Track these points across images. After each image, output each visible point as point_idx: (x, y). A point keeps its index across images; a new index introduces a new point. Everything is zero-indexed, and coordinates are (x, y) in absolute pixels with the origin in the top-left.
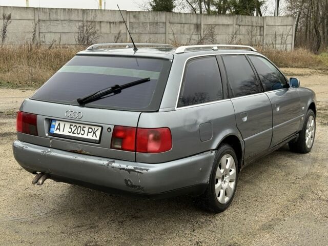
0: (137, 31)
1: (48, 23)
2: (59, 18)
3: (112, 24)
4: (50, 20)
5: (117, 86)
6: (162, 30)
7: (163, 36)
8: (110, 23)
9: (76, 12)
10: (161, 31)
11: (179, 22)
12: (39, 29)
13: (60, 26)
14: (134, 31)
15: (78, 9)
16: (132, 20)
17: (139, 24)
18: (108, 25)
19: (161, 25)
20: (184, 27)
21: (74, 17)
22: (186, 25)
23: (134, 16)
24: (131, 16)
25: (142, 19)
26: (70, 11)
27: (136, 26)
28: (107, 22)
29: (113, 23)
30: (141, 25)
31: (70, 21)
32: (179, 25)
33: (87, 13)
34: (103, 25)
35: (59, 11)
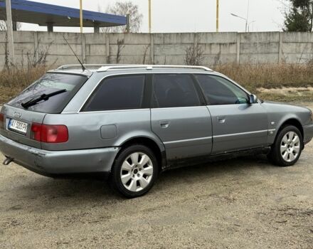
0: (248, 51)
1: (162, 47)
2: (172, 42)
3: (222, 46)
4: (164, 44)
5: (44, 95)
6: (275, 50)
7: (276, 56)
8: (220, 44)
9: (188, 36)
10: (273, 51)
11: (294, 40)
12: (154, 52)
13: (172, 49)
14: (244, 52)
15: (190, 33)
16: (243, 41)
17: (250, 44)
18: (218, 46)
19: (274, 45)
20: (300, 46)
21: (186, 40)
22: (302, 44)
23: (245, 37)
24: (242, 37)
25: (253, 39)
26: (182, 34)
27: (247, 46)
28: (217, 44)
29: (224, 44)
30: (252, 45)
31: (182, 44)
32: (295, 45)
33: (199, 36)
34: (213, 46)
35: (172, 35)
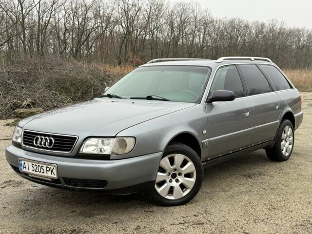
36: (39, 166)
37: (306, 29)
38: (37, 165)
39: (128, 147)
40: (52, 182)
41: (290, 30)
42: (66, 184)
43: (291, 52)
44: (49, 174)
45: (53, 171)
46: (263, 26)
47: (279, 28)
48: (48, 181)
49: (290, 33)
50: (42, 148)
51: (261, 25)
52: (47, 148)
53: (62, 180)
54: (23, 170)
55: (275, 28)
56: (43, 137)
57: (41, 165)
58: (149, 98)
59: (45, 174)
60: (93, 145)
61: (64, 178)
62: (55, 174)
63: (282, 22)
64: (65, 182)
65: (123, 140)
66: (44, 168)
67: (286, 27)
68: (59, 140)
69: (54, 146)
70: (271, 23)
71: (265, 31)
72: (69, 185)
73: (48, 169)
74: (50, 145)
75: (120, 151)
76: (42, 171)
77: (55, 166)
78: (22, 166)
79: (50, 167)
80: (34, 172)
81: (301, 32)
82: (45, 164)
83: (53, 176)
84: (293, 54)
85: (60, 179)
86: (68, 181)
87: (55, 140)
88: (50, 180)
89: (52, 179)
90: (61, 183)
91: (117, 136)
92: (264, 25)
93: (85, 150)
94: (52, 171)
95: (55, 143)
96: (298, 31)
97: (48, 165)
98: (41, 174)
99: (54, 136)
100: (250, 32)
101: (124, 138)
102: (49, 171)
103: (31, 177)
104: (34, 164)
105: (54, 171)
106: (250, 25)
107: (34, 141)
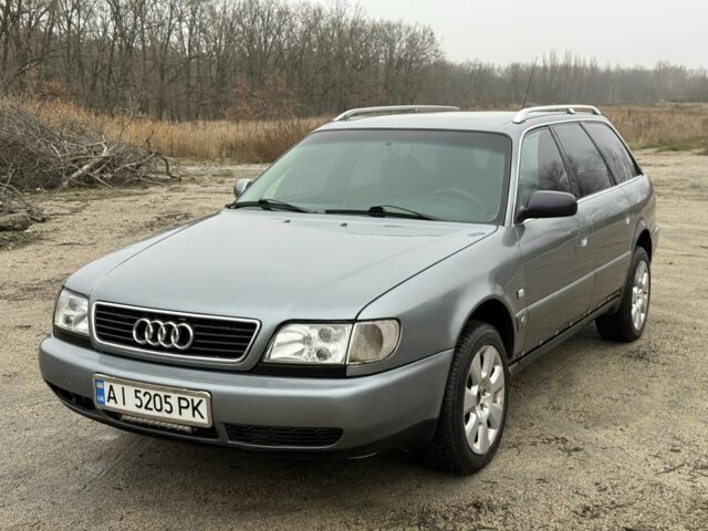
36: (156, 395)
37: (405, 23)
38: (153, 393)
39: (385, 345)
40: (194, 434)
41: (374, 26)
42: (231, 439)
43: (377, 72)
44: (187, 415)
45: (199, 408)
46: (318, 14)
47: (351, 19)
48: (181, 432)
49: (373, 31)
50: (160, 348)
51: (315, 11)
52: (174, 350)
53: (222, 430)
54: (107, 404)
55: (344, 18)
56: (161, 323)
57: (162, 394)
58: (377, 212)
59: (175, 415)
60: (295, 342)
61: (226, 425)
62: (205, 415)
63: (357, 6)
64: (229, 434)
65: (375, 326)
66: (174, 400)
67: (365, 18)
68: (207, 330)
69: (194, 344)
70: (335, 7)
71: (323, 23)
72: (237, 440)
73: (184, 403)
74: (181, 342)
75: (370, 355)
76: (167, 407)
77: (205, 396)
78: (103, 394)
79: (189, 398)
80: (143, 411)
81: (395, 31)
82: (175, 392)
83: (197, 419)
84: (382, 79)
85: (217, 429)
86: (237, 430)
87: (195, 330)
88: (187, 428)
89: (192, 427)
90: (216, 436)
91: (359, 318)
92: (320, 12)
93: (278, 354)
94: (195, 408)
95: (196, 337)
96: (390, 27)
97: (185, 393)
98: (163, 414)
99: (190, 320)
100: (292, 26)
101: (377, 323)
102: (187, 407)
103: (128, 422)
104: (143, 391)
105: (203, 408)
106: (292, 10)
107: (134, 333)
